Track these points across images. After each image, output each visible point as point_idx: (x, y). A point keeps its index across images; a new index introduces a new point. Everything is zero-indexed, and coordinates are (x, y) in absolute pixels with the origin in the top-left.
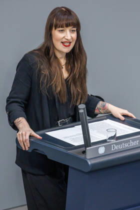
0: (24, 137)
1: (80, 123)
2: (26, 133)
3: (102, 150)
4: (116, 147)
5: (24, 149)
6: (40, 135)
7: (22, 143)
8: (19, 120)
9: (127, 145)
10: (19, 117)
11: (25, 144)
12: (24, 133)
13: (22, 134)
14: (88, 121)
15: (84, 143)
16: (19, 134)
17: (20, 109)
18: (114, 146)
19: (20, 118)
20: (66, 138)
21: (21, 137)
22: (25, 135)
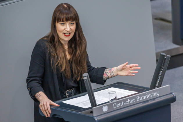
0: (46, 107)
1: (87, 93)
2: (46, 103)
3: (105, 109)
4: (117, 106)
5: (47, 117)
6: (57, 104)
7: (45, 112)
8: (39, 94)
9: (125, 103)
10: (38, 92)
11: (47, 112)
12: (45, 103)
13: (44, 104)
14: (93, 91)
15: (91, 106)
16: (41, 105)
17: (38, 85)
18: (115, 105)
19: (40, 92)
20: (78, 103)
21: (43, 106)
22: (47, 105)
